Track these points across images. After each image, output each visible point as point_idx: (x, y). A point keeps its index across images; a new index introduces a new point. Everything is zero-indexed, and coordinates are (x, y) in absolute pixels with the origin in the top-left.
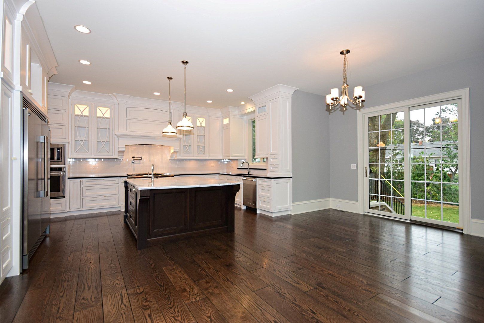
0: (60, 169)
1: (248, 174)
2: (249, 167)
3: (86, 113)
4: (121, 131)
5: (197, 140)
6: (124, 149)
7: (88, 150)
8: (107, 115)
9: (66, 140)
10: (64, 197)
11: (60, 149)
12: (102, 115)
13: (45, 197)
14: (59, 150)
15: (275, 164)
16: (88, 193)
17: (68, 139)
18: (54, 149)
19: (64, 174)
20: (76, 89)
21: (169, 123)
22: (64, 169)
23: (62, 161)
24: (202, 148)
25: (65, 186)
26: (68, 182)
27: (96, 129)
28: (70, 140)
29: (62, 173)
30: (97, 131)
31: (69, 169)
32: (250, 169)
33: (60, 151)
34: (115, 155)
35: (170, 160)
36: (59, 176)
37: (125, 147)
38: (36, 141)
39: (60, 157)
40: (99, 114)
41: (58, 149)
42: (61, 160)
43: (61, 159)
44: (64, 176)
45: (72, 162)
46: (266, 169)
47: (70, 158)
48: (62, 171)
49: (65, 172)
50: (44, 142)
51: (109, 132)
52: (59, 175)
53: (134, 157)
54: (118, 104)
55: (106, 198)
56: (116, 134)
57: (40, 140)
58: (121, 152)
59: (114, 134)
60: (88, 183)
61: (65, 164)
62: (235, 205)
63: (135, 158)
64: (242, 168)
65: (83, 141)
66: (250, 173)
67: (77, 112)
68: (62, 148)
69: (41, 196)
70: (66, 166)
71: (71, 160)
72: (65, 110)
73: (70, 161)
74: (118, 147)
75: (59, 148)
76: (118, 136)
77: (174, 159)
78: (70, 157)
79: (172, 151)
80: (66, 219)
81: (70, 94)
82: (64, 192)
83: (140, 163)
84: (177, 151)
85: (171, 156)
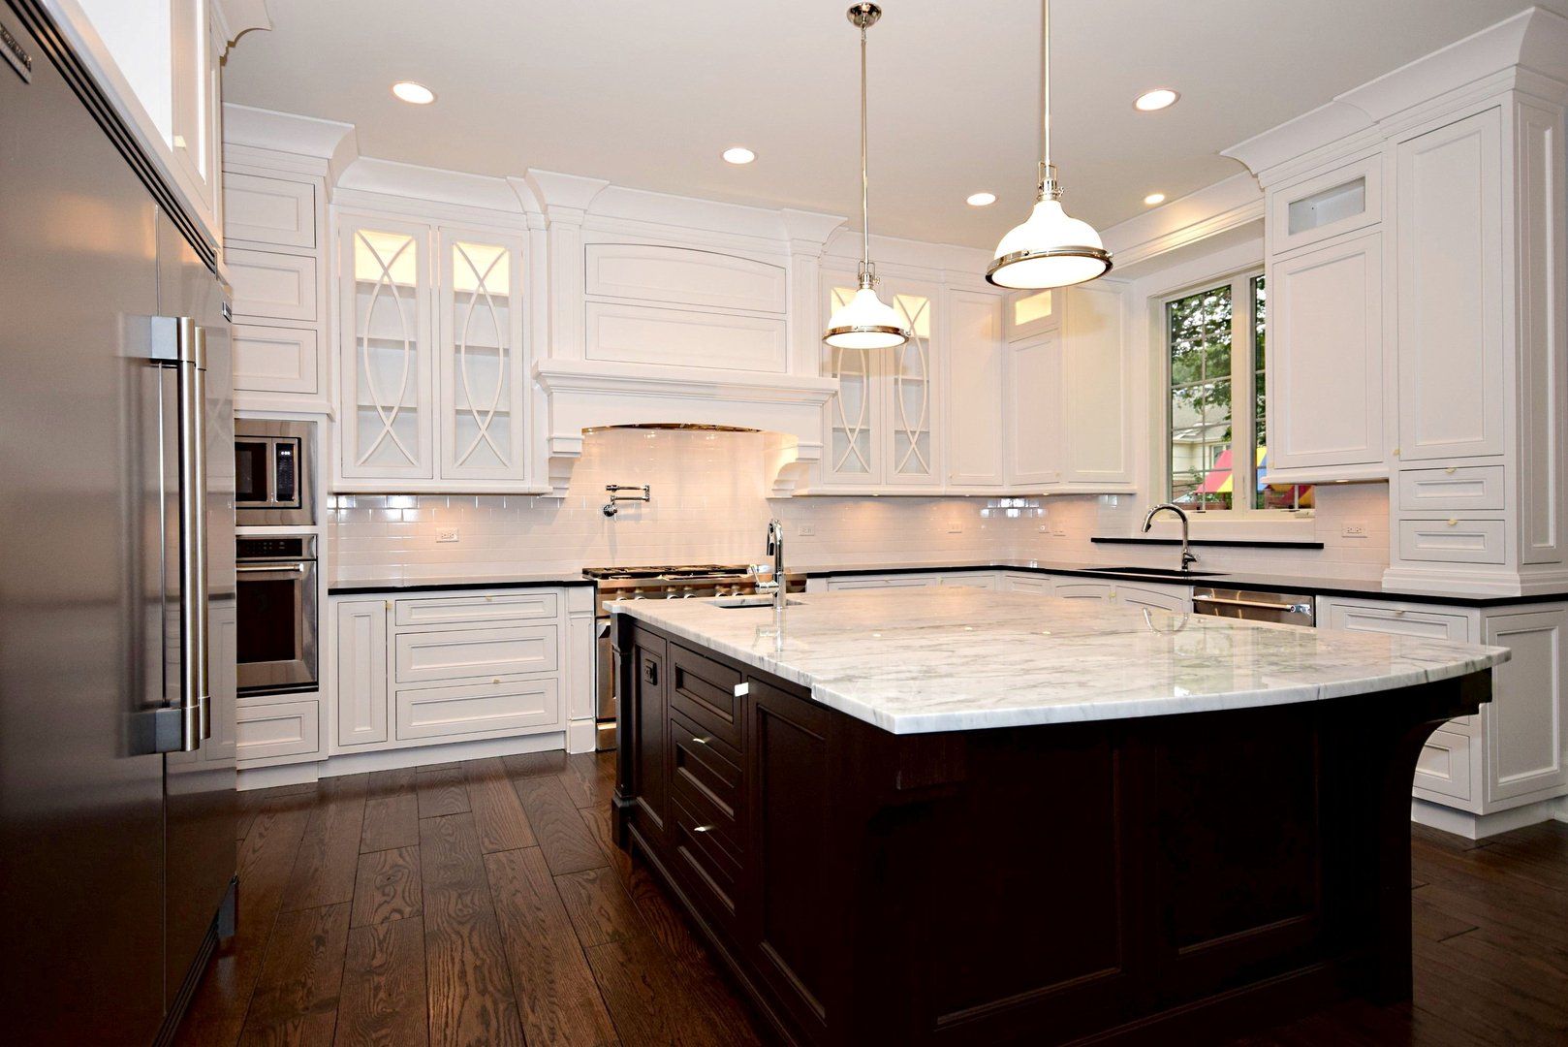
0: (292, 547)
1: (1179, 568)
2: (1186, 533)
3: (405, 273)
4: (566, 357)
5: (898, 407)
6: (578, 447)
7: (417, 456)
8: (498, 283)
9: (318, 404)
10: (313, 686)
11: (289, 447)
12: (478, 283)
13: (189, 747)
14: (288, 453)
15: (1453, 517)
16: (420, 666)
17: (329, 400)
18: (265, 444)
19: (311, 570)
20: (360, 154)
21: (861, 278)
22: (309, 548)
23: (300, 507)
24: (915, 442)
25: (315, 631)
26: (330, 609)
27: (449, 352)
28: (336, 404)
29: (301, 567)
30: (457, 363)
31: (333, 545)
32: (1192, 543)
33: (291, 457)
34: (533, 476)
35: (769, 500)
36: (291, 582)
37: (580, 435)
38: (121, 353)
39: (293, 489)
40: (464, 280)
41: (281, 447)
42: (296, 503)
43: (296, 496)
44: (313, 579)
45: (343, 512)
46: (1320, 546)
47: (338, 494)
48: (301, 555)
49: (317, 560)
50: (178, 363)
51: (508, 366)
52: (292, 576)
53: (614, 489)
54: (548, 228)
55: (501, 690)
56: (538, 376)
57: (150, 346)
58: (562, 464)
59: (528, 374)
60: (418, 616)
61: (314, 524)
62: (1418, 815)
63: (619, 494)
64: (1150, 536)
65: (393, 408)
66: (1192, 567)
67: (367, 269)
68: (300, 440)
69: (160, 746)
70: (321, 529)
71: (343, 501)
72: (312, 253)
73: (337, 509)
74: (550, 440)
75: (287, 441)
76: (550, 382)
77: (788, 495)
78: (336, 490)
79: (789, 456)
80: (324, 795)
81: (334, 167)
82: (312, 658)
83: (638, 518)
84: (816, 454)
85: (776, 482)
